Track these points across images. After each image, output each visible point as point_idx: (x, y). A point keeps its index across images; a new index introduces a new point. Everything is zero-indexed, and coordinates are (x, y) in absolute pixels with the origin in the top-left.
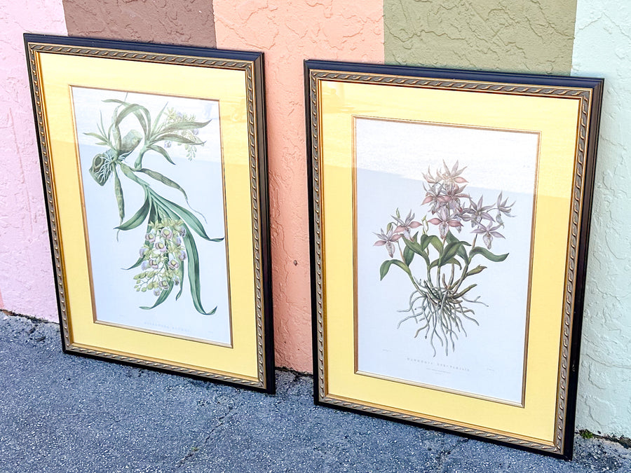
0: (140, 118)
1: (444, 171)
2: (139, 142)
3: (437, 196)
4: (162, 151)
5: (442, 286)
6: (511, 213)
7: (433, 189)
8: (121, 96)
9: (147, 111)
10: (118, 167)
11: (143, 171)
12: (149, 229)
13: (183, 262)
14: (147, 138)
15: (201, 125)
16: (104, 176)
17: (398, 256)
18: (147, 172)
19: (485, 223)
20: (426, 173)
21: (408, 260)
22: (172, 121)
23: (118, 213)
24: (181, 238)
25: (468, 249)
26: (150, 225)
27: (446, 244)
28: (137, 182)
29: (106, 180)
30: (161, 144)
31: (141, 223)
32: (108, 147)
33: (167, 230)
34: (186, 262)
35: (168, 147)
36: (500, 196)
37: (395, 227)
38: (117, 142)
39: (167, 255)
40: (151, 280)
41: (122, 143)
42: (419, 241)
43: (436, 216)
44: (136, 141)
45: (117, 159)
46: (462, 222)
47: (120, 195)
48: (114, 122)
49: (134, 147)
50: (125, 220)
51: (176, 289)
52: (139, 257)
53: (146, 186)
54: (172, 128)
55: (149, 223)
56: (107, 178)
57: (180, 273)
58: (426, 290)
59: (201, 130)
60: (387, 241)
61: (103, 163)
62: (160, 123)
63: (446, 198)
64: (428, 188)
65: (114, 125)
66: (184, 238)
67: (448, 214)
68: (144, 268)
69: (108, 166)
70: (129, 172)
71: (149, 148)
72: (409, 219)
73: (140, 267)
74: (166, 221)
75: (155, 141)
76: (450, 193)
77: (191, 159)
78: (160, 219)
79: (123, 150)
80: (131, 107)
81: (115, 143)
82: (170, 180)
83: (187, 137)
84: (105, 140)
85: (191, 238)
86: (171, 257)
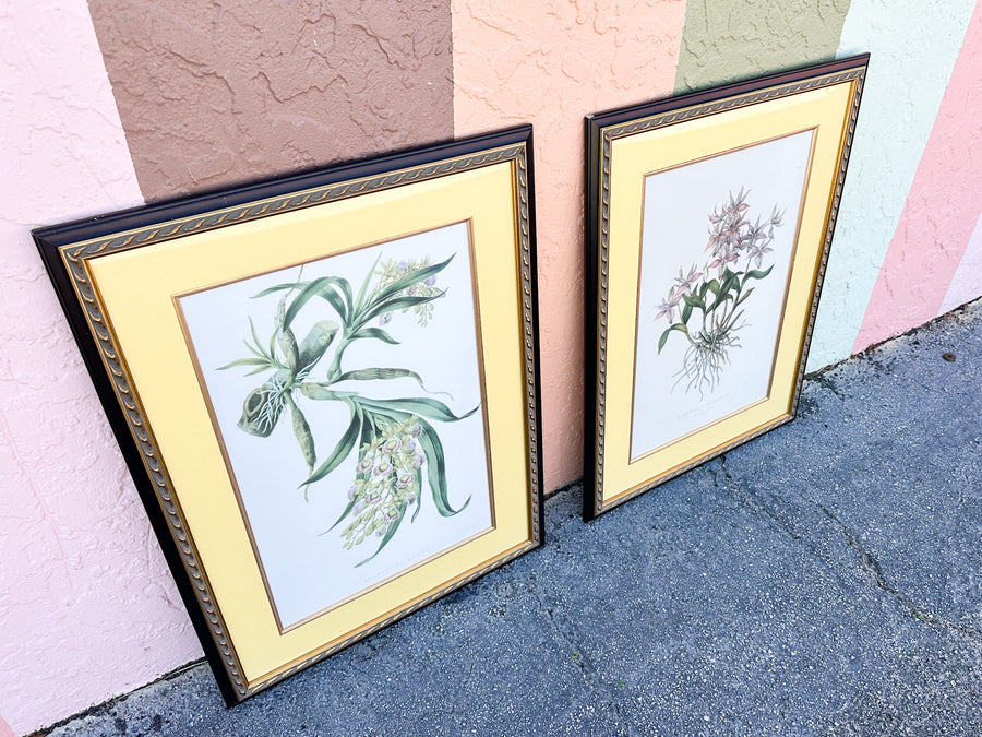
0: (332, 298)
1: (729, 204)
2: (332, 337)
3: (720, 235)
4: (376, 333)
5: (715, 327)
6: (781, 223)
7: (716, 230)
8: (289, 276)
9: (343, 283)
10: (297, 394)
11: (344, 377)
12: (362, 455)
13: (419, 471)
14: (348, 324)
15: (439, 267)
16: (270, 419)
17: (678, 320)
18: (352, 375)
19: (758, 243)
20: (712, 213)
21: (686, 318)
22: (391, 279)
23: (303, 460)
24: (416, 440)
25: (741, 277)
26: (363, 449)
27: (723, 282)
28: (335, 398)
29: (274, 425)
30: (374, 323)
31: (347, 454)
32: (273, 371)
33: (393, 441)
34: (424, 468)
35: (387, 322)
36: (775, 209)
37: (676, 289)
38: (290, 354)
39: (395, 474)
40: (371, 521)
41: (300, 351)
42: (698, 294)
43: (717, 257)
44: (327, 338)
45: (294, 381)
46: (739, 252)
47: (304, 434)
48: (280, 324)
49: (322, 350)
50: (318, 466)
51: (411, 509)
52: (347, 502)
53: (351, 397)
54: (391, 292)
55: (361, 446)
56: (275, 419)
57: (416, 486)
58: (700, 340)
59: (438, 275)
60: (667, 309)
61: (266, 400)
62: (369, 291)
63: (727, 233)
64: (712, 230)
65: (281, 329)
66: (420, 439)
67: (727, 250)
68: (358, 512)
69: (276, 401)
70: (320, 391)
71: (354, 337)
72: (691, 273)
73: (351, 514)
74: (389, 429)
75: (361, 324)
76: (731, 226)
77: (425, 324)
78: (379, 433)
79: (303, 361)
80: (312, 287)
81: (285, 357)
82: (393, 371)
83: (417, 294)
84: (266, 361)
85: (429, 432)
86: (400, 473)
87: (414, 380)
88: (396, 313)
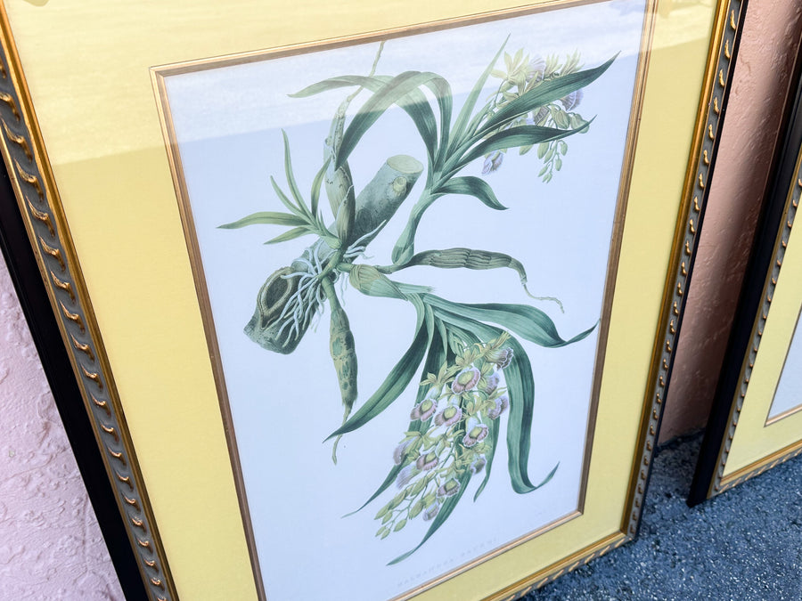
0: (419, 112)
2: (409, 187)
4: (475, 186)
9: (440, 84)
10: (343, 285)
11: (416, 260)
12: (423, 391)
13: (497, 422)
14: (436, 166)
15: (589, 76)
16: (296, 324)
18: (428, 258)
22: (515, 90)
23: (337, 393)
24: (500, 374)
26: (426, 383)
28: (399, 295)
29: (302, 333)
30: (474, 169)
31: (403, 389)
32: (310, 239)
33: (469, 371)
34: (505, 417)
35: (494, 168)
38: (342, 209)
39: (463, 425)
40: (419, 497)
41: (358, 207)
44: (400, 187)
45: (341, 260)
47: (345, 352)
48: (332, 153)
49: (390, 209)
50: (358, 405)
51: (476, 480)
52: (391, 465)
53: (422, 296)
54: (511, 112)
55: (424, 377)
56: (305, 324)
57: (489, 446)
59: (587, 91)
61: (295, 289)
62: (478, 109)
65: (333, 164)
66: (507, 373)
68: (404, 481)
69: (310, 293)
70: (377, 282)
71: (443, 190)
73: (394, 484)
74: (467, 352)
75: (457, 166)
77: (549, 179)
78: (451, 357)
79: (361, 224)
80: (391, 88)
81: (331, 216)
82: (488, 255)
83: (548, 123)
84: (302, 221)
85: (521, 362)
86: (471, 423)
87: (515, 273)
88: (511, 154)
